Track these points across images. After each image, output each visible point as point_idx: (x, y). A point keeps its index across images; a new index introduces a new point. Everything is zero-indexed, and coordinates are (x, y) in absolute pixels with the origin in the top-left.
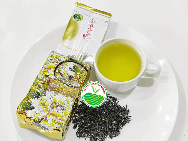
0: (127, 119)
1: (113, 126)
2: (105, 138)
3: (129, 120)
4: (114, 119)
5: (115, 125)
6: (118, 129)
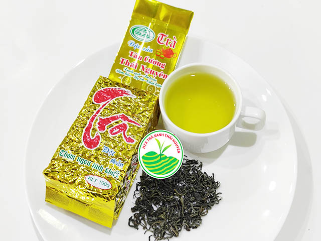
0: (215, 198)
1: (192, 209)
2: (180, 231)
3: (219, 199)
4: (194, 198)
5: (195, 208)
6: (199, 215)
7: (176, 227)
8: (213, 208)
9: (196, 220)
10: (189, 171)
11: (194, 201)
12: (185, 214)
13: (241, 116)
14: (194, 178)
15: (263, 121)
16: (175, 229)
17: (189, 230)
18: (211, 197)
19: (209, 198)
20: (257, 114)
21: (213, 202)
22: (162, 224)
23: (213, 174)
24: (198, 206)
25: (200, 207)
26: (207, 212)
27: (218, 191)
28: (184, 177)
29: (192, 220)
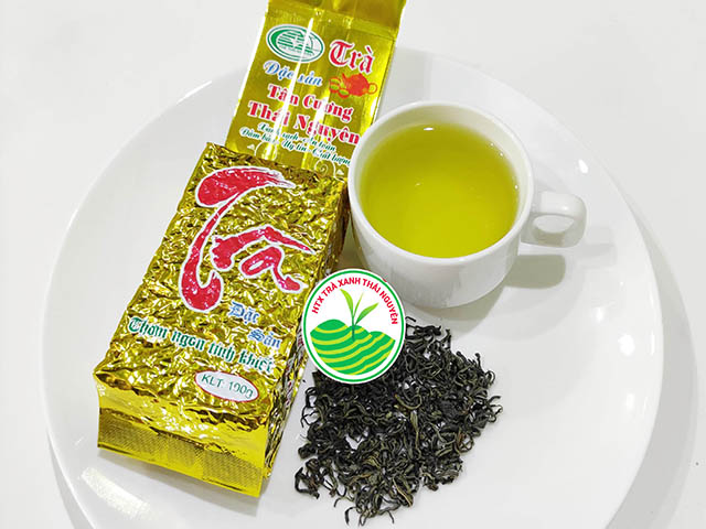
7: (406, 483)
8: (484, 432)
9: (448, 463)
10: (422, 351)
11: (440, 421)
12: (423, 451)
13: (533, 215)
14: (435, 368)
15: (580, 221)
16: (404, 489)
17: (435, 489)
18: (478, 407)
19: (473, 410)
20: (566, 208)
21: (484, 418)
22: (373, 480)
23: (477, 355)
24: (450, 431)
25: (457, 432)
26: (472, 443)
27: (491, 392)
28: (413, 367)
29: (441, 465)
